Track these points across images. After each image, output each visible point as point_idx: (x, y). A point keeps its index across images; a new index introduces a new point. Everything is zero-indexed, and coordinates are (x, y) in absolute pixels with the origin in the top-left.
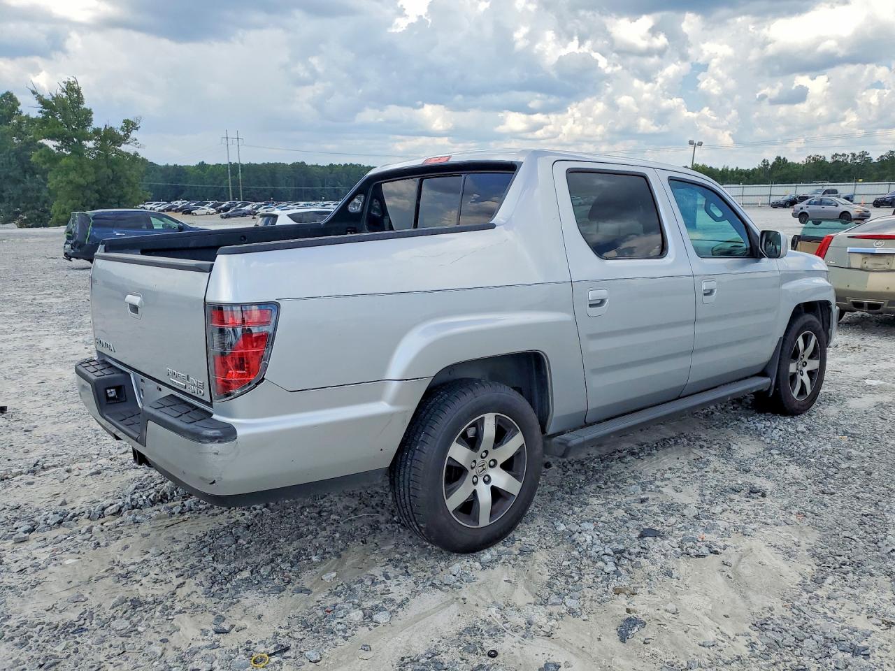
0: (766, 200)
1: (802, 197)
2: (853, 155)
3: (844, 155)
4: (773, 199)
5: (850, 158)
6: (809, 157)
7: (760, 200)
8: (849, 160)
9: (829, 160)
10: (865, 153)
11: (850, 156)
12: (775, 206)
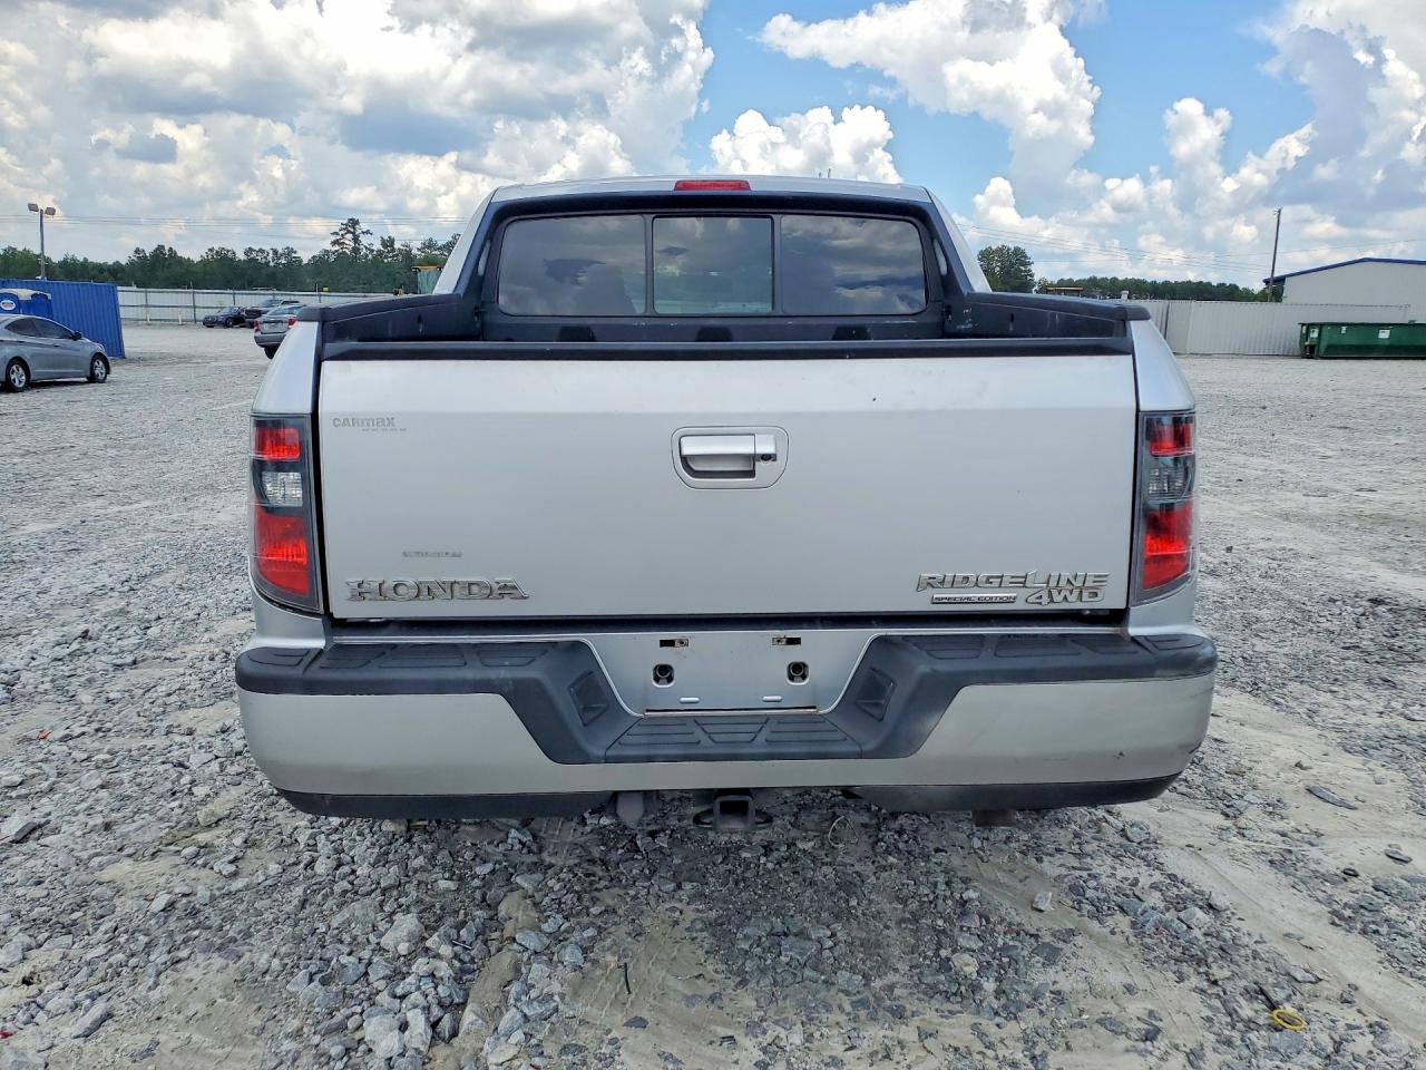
0: (188, 314)
1: (253, 311)
2: (275, 252)
3: (261, 251)
4: (201, 314)
5: (271, 255)
6: (211, 250)
7: (182, 314)
8: (270, 258)
9: (241, 256)
10: (290, 251)
11: (271, 252)
12: (210, 323)
